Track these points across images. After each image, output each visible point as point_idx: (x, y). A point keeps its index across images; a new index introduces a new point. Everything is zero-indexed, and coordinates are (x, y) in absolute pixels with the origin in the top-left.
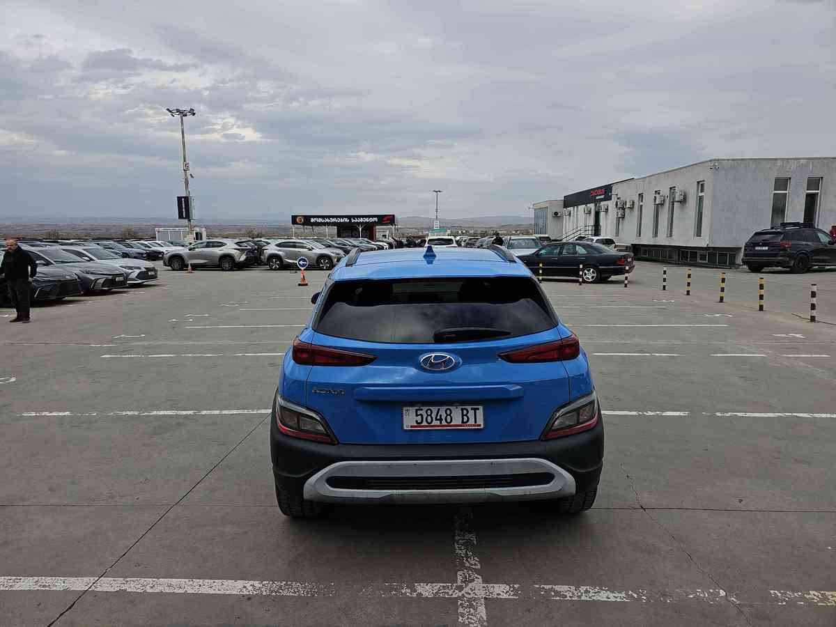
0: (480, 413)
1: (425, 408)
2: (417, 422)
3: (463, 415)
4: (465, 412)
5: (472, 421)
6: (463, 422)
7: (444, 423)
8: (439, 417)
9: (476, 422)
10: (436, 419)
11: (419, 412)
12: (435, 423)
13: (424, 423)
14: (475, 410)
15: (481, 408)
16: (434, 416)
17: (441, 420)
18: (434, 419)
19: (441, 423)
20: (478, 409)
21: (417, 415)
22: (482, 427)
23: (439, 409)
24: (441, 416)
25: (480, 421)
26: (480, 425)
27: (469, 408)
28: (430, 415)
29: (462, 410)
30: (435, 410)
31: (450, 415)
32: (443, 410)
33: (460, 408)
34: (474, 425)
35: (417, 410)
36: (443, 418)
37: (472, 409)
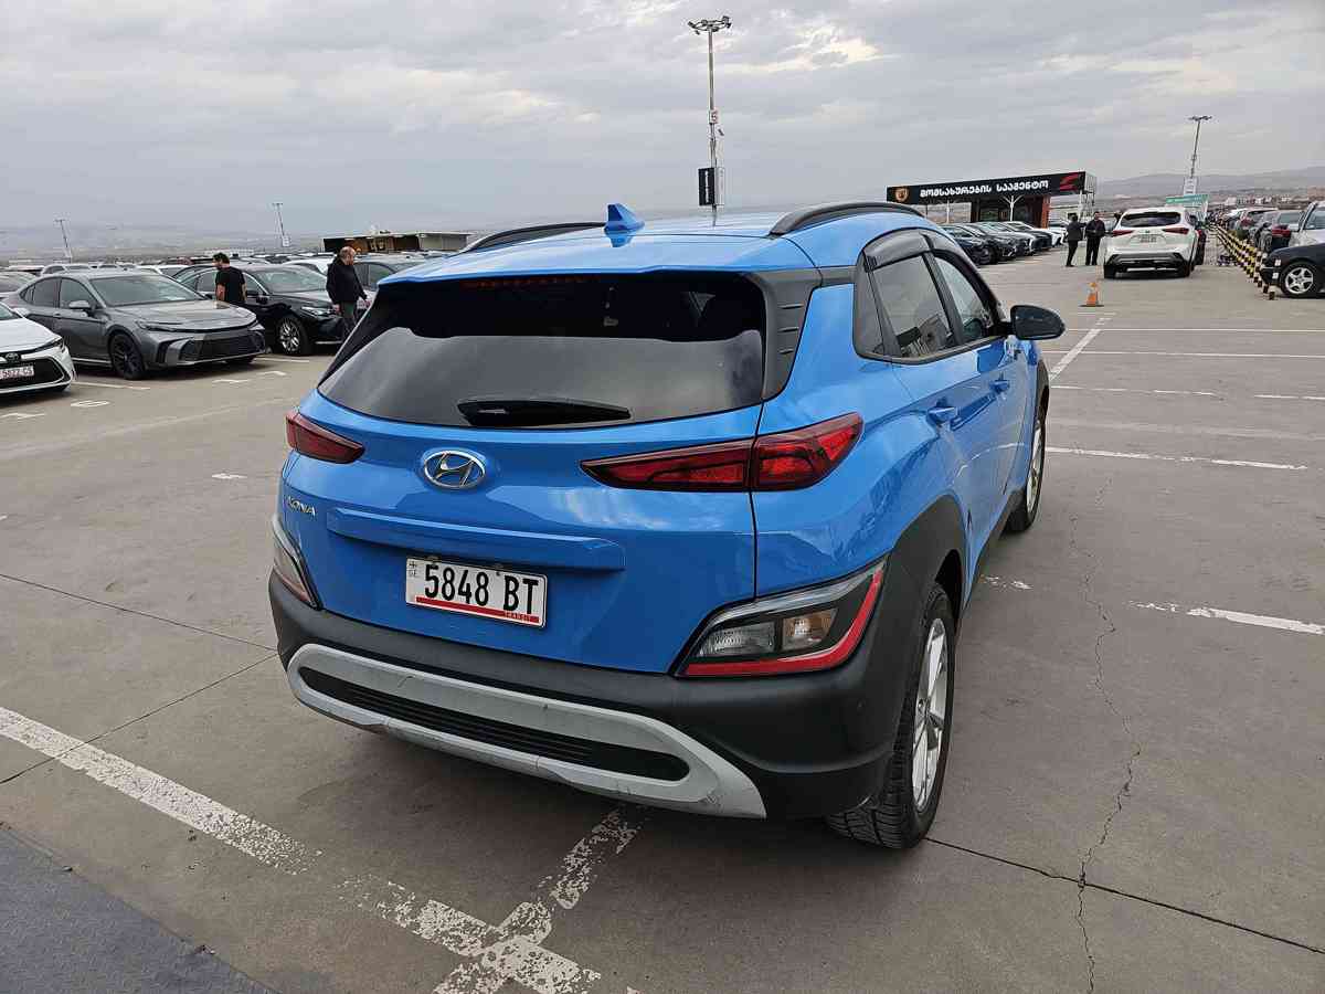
0: (539, 592)
1: (442, 566)
2: (427, 590)
3: (508, 592)
4: (512, 586)
5: (522, 609)
6: (506, 607)
7: (473, 602)
8: (464, 589)
9: (529, 612)
10: (461, 593)
11: (433, 572)
12: (459, 599)
13: (439, 597)
14: (531, 583)
15: (542, 581)
16: (457, 584)
17: (468, 594)
18: (457, 592)
19: (468, 601)
20: (536, 583)
21: (428, 578)
22: (540, 624)
23: (466, 572)
24: (468, 585)
25: (538, 610)
26: (536, 619)
27: (520, 577)
28: (451, 582)
29: (508, 579)
30: (459, 570)
31: (484, 587)
32: (473, 572)
33: (504, 574)
34: (526, 618)
35: (428, 567)
36: (473, 591)
37: (525, 581)
